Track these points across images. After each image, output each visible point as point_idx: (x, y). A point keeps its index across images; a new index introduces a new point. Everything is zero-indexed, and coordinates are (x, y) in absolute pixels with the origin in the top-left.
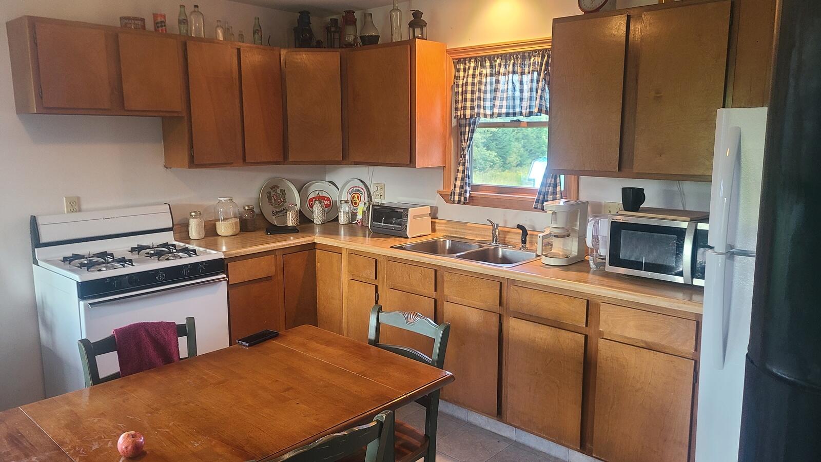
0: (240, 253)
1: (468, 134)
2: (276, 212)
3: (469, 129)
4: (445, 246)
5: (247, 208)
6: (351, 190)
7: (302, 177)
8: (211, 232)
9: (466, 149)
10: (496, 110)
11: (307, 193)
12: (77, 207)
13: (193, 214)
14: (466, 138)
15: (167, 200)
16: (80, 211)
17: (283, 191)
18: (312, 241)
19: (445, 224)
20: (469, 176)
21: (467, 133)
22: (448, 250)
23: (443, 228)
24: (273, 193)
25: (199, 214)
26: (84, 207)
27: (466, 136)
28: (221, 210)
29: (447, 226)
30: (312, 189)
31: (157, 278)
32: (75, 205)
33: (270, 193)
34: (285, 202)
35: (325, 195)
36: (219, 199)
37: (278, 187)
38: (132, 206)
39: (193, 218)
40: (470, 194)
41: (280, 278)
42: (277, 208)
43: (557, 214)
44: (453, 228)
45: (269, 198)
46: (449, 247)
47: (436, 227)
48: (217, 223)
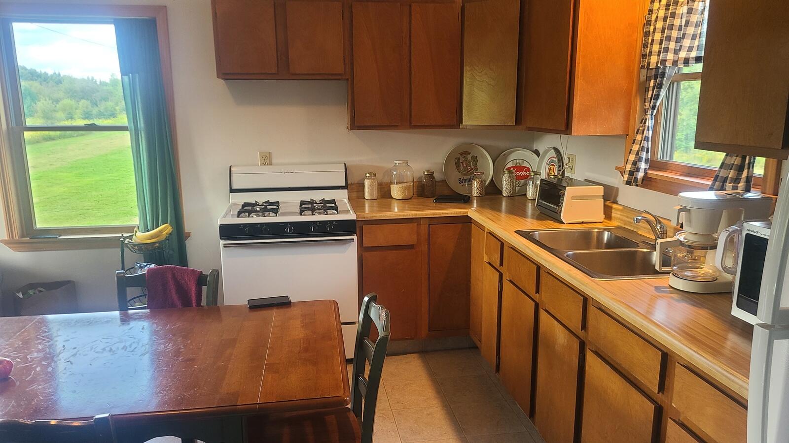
0: (376, 217)
1: (653, 90)
2: (464, 179)
3: (655, 83)
4: (602, 239)
5: (426, 173)
6: (549, 160)
7: (501, 144)
8: (384, 193)
9: (650, 112)
10: (683, 54)
11: (505, 162)
12: (268, 162)
13: (368, 175)
14: (650, 96)
15: (345, 160)
16: (271, 164)
17: (475, 159)
18: (465, 213)
19: (621, 211)
20: (648, 149)
21: (651, 88)
22: (606, 244)
23: (618, 216)
24: (462, 159)
25: (373, 175)
26: (274, 161)
27: (650, 93)
28: (395, 173)
29: (622, 213)
30: (512, 157)
31: (286, 230)
32: (267, 159)
33: (459, 159)
34: (476, 169)
35: (525, 164)
36: (395, 162)
37: (469, 153)
38: (317, 164)
39: (368, 179)
40: (646, 173)
41: (424, 248)
42: (465, 175)
43: (693, 213)
44: (628, 217)
45: (457, 165)
46: (608, 238)
47: (613, 214)
48: (391, 185)
